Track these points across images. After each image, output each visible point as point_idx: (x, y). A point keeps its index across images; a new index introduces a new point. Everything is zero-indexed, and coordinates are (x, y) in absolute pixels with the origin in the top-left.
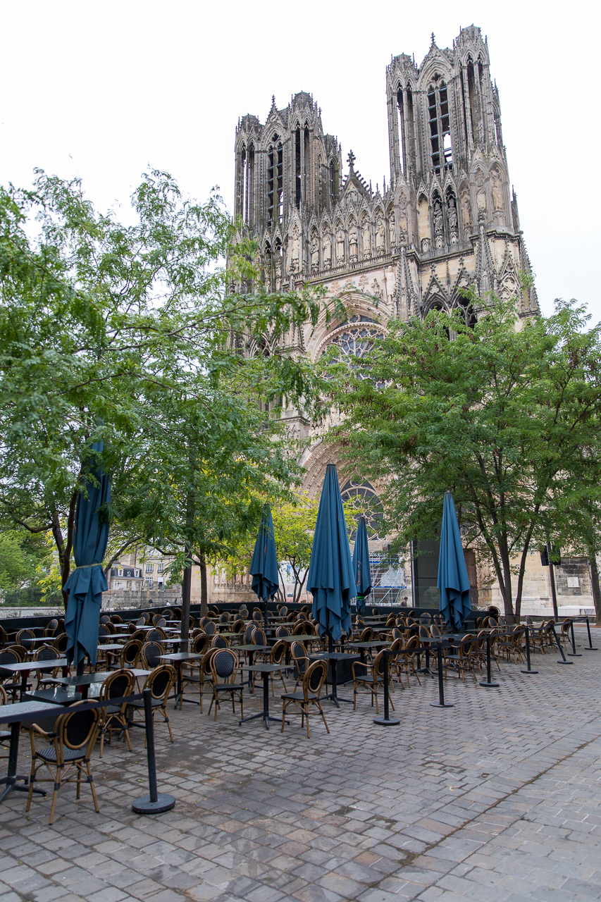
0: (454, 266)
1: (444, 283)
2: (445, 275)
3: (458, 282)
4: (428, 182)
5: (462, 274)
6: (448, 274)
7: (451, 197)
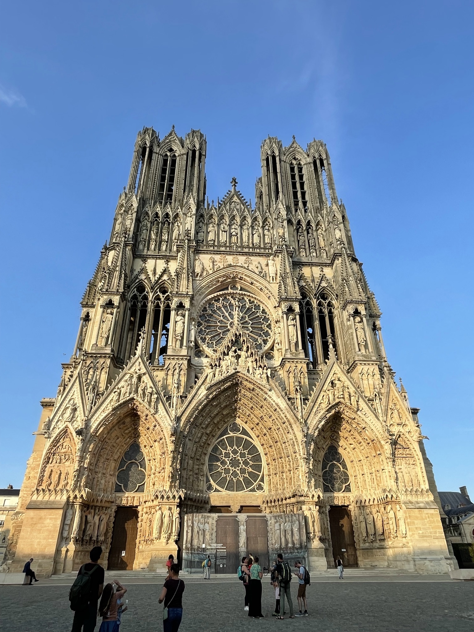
0: (316, 271)
1: (309, 280)
2: (310, 276)
3: (320, 283)
4: (293, 213)
5: (323, 278)
6: (312, 275)
7: (310, 228)
